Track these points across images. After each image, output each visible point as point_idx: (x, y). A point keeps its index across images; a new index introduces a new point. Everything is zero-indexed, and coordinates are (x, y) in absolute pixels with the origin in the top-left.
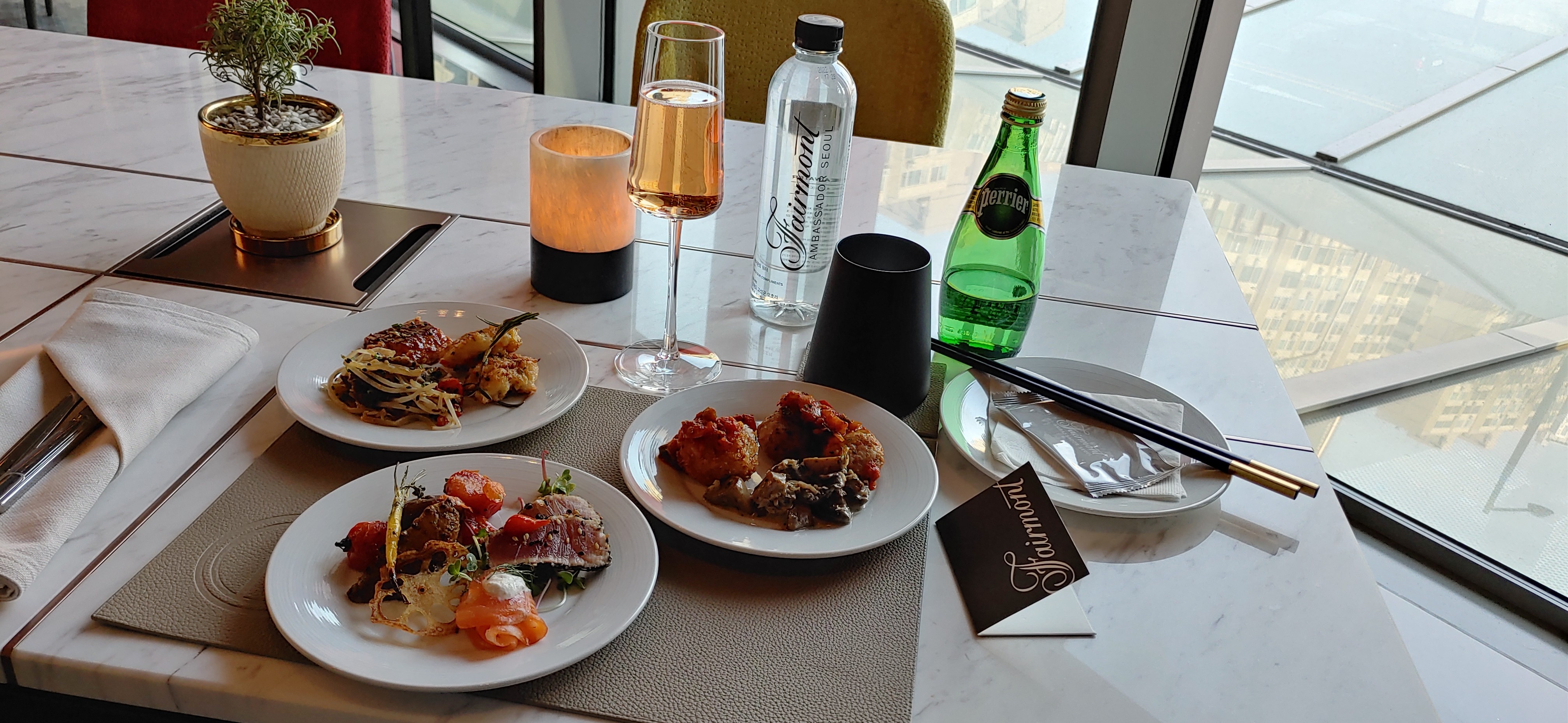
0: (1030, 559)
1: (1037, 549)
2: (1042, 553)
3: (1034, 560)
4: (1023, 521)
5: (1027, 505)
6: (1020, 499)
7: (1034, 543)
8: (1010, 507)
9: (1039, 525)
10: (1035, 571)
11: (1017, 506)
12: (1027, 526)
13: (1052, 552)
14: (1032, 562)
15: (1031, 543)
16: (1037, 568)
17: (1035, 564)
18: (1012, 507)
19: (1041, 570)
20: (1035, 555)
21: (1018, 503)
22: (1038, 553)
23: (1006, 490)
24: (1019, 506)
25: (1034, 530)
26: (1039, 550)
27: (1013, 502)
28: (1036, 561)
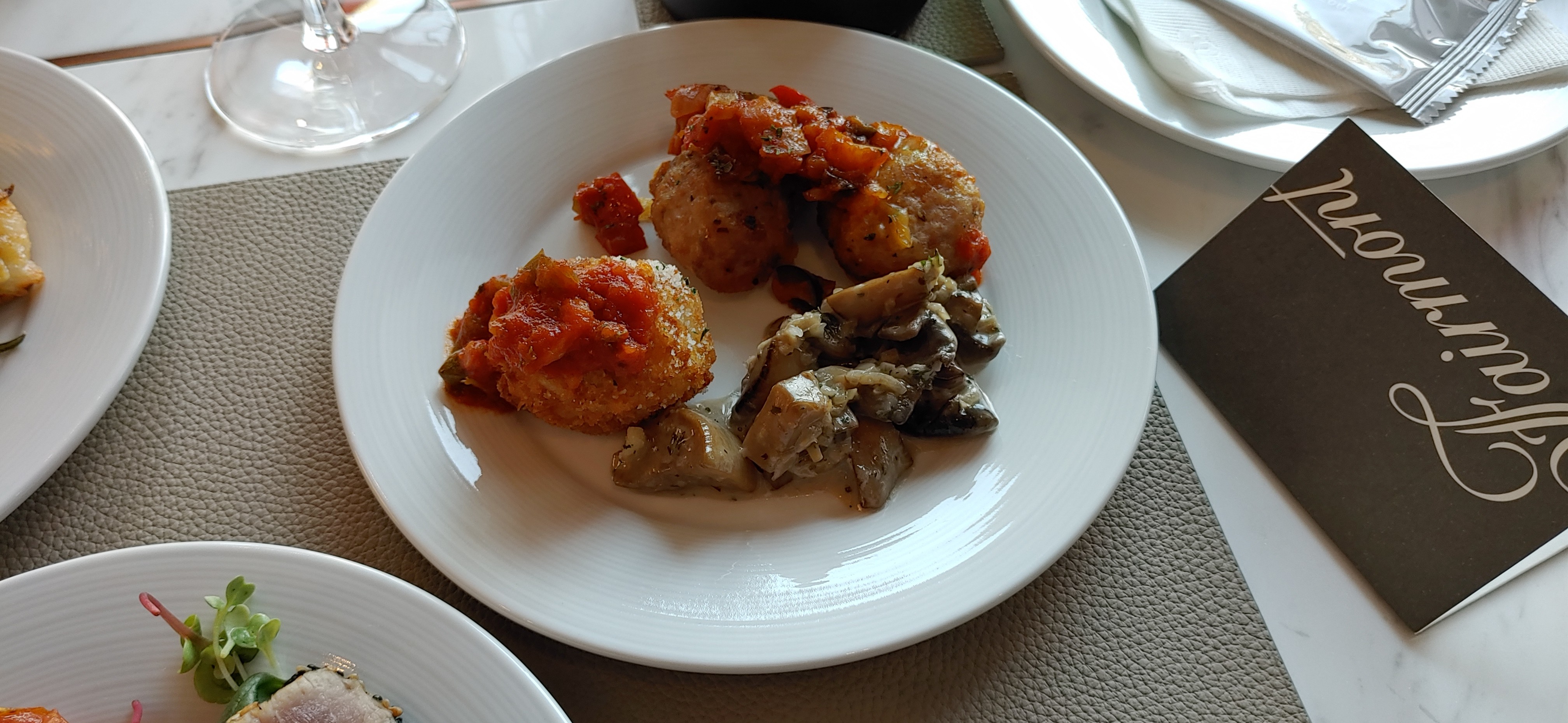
0: (1475, 401)
1: (1487, 371)
2: (1506, 380)
3: (1491, 404)
4: (1402, 291)
5: (1391, 242)
6: (1366, 228)
7: (1469, 353)
8: (1343, 254)
9: (1460, 299)
10: (1510, 437)
11: (1361, 247)
12: (1420, 304)
13: (1541, 378)
14: (1491, 411)
15: (1459, 356)
16: (1515, 427)
17: (1499, 415)
18: (1349, 249)
19: (1533, 432)
20: (1487, 389)
21: (1361, 239)
22: (1495, 380)
23: (1311, 204)
24: (1367, 246)
25: (1451, 315)
26: (1496, 372)
27: (1346, 237)
28: (1502, 408)
